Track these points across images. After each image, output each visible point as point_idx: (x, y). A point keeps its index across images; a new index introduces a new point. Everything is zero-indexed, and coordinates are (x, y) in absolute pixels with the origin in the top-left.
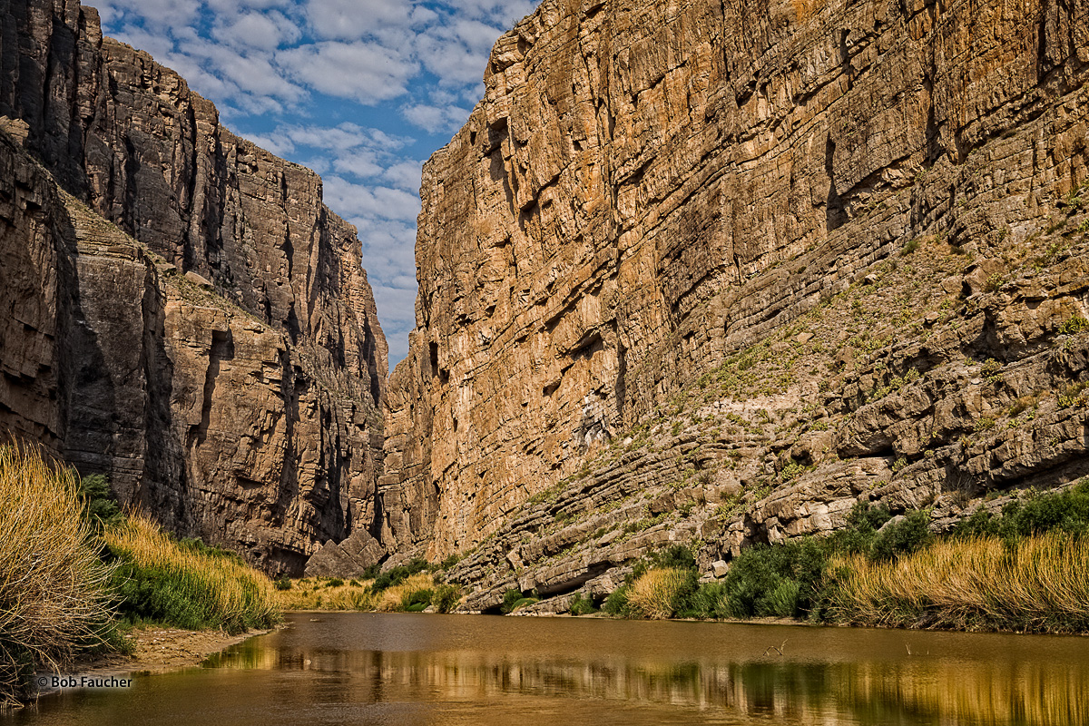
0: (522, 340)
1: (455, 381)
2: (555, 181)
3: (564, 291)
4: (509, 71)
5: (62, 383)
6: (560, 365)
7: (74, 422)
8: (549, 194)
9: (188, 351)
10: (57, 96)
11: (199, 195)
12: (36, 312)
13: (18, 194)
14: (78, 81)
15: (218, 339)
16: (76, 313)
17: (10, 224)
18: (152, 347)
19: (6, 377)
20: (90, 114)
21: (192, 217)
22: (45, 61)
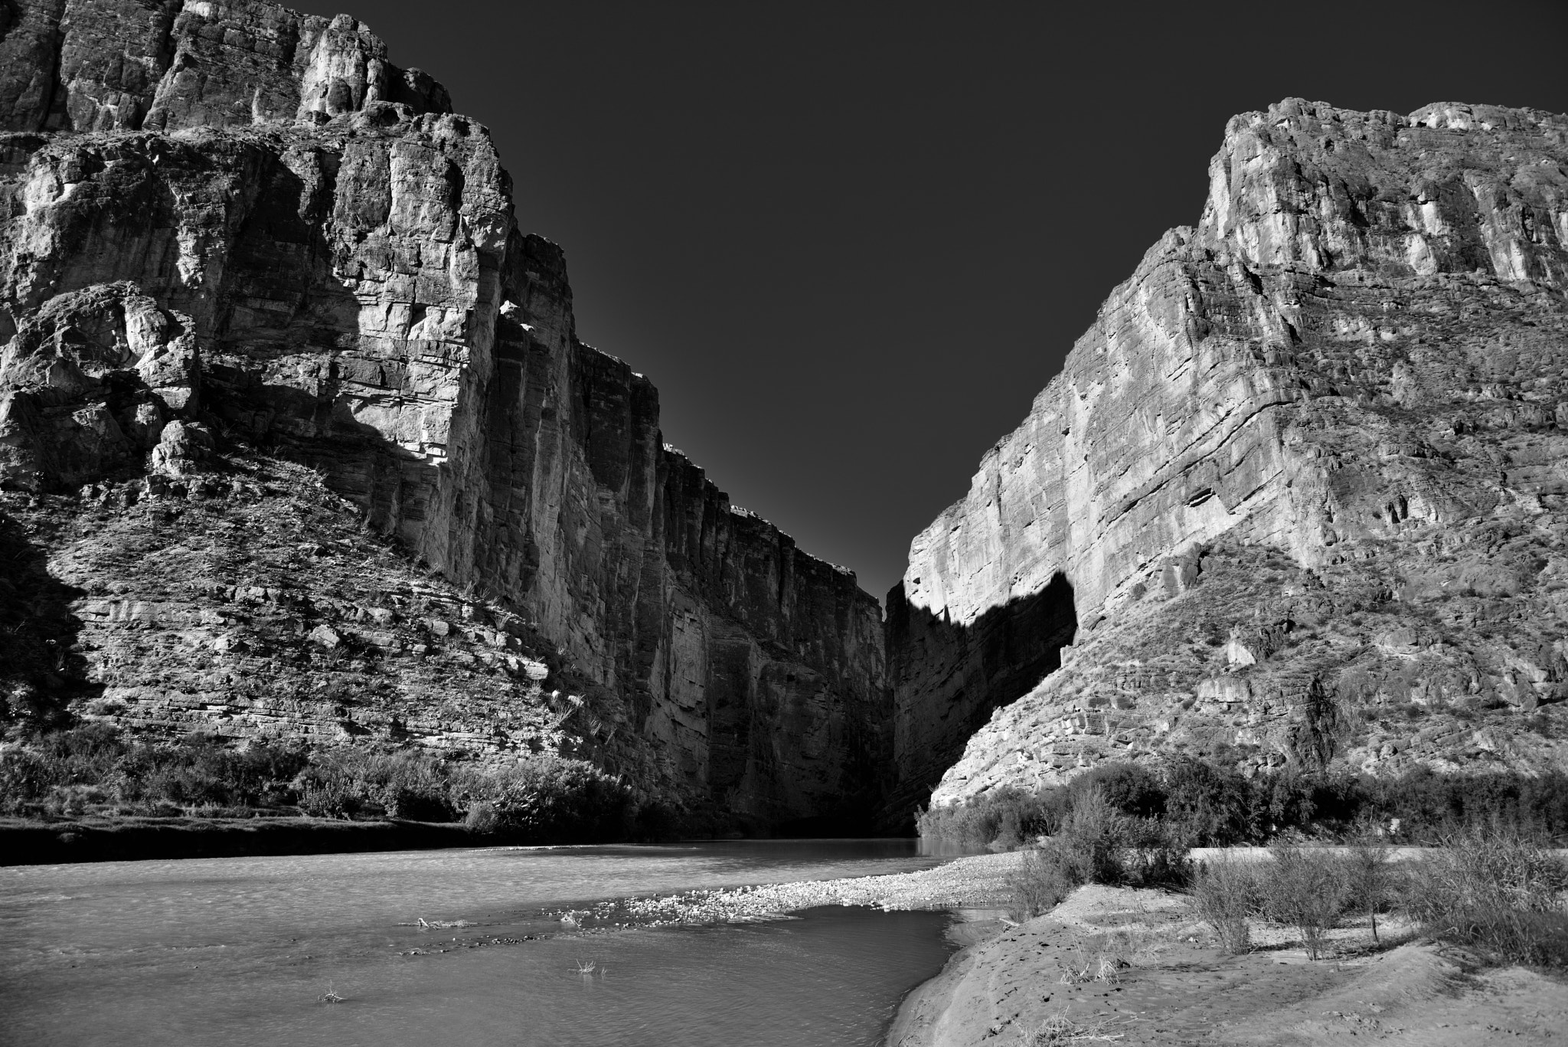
0: (931, 691)
1: (902, 711)
3: (947, 668)
5: (708, 709)
6: (948, 705)
7: (715, 728)
9: (774, 686)
10: (707, 543)
11: (786, 590)
12: (696, 674)
13: (687, 615)
14: (718, 533)
15: (790, 678)
16: (715, 670)
17: (682, 630)
18: (754, 684)
19: (681, 707)
20: (724, 550)
21: (781, 602)
22: (700, 525)
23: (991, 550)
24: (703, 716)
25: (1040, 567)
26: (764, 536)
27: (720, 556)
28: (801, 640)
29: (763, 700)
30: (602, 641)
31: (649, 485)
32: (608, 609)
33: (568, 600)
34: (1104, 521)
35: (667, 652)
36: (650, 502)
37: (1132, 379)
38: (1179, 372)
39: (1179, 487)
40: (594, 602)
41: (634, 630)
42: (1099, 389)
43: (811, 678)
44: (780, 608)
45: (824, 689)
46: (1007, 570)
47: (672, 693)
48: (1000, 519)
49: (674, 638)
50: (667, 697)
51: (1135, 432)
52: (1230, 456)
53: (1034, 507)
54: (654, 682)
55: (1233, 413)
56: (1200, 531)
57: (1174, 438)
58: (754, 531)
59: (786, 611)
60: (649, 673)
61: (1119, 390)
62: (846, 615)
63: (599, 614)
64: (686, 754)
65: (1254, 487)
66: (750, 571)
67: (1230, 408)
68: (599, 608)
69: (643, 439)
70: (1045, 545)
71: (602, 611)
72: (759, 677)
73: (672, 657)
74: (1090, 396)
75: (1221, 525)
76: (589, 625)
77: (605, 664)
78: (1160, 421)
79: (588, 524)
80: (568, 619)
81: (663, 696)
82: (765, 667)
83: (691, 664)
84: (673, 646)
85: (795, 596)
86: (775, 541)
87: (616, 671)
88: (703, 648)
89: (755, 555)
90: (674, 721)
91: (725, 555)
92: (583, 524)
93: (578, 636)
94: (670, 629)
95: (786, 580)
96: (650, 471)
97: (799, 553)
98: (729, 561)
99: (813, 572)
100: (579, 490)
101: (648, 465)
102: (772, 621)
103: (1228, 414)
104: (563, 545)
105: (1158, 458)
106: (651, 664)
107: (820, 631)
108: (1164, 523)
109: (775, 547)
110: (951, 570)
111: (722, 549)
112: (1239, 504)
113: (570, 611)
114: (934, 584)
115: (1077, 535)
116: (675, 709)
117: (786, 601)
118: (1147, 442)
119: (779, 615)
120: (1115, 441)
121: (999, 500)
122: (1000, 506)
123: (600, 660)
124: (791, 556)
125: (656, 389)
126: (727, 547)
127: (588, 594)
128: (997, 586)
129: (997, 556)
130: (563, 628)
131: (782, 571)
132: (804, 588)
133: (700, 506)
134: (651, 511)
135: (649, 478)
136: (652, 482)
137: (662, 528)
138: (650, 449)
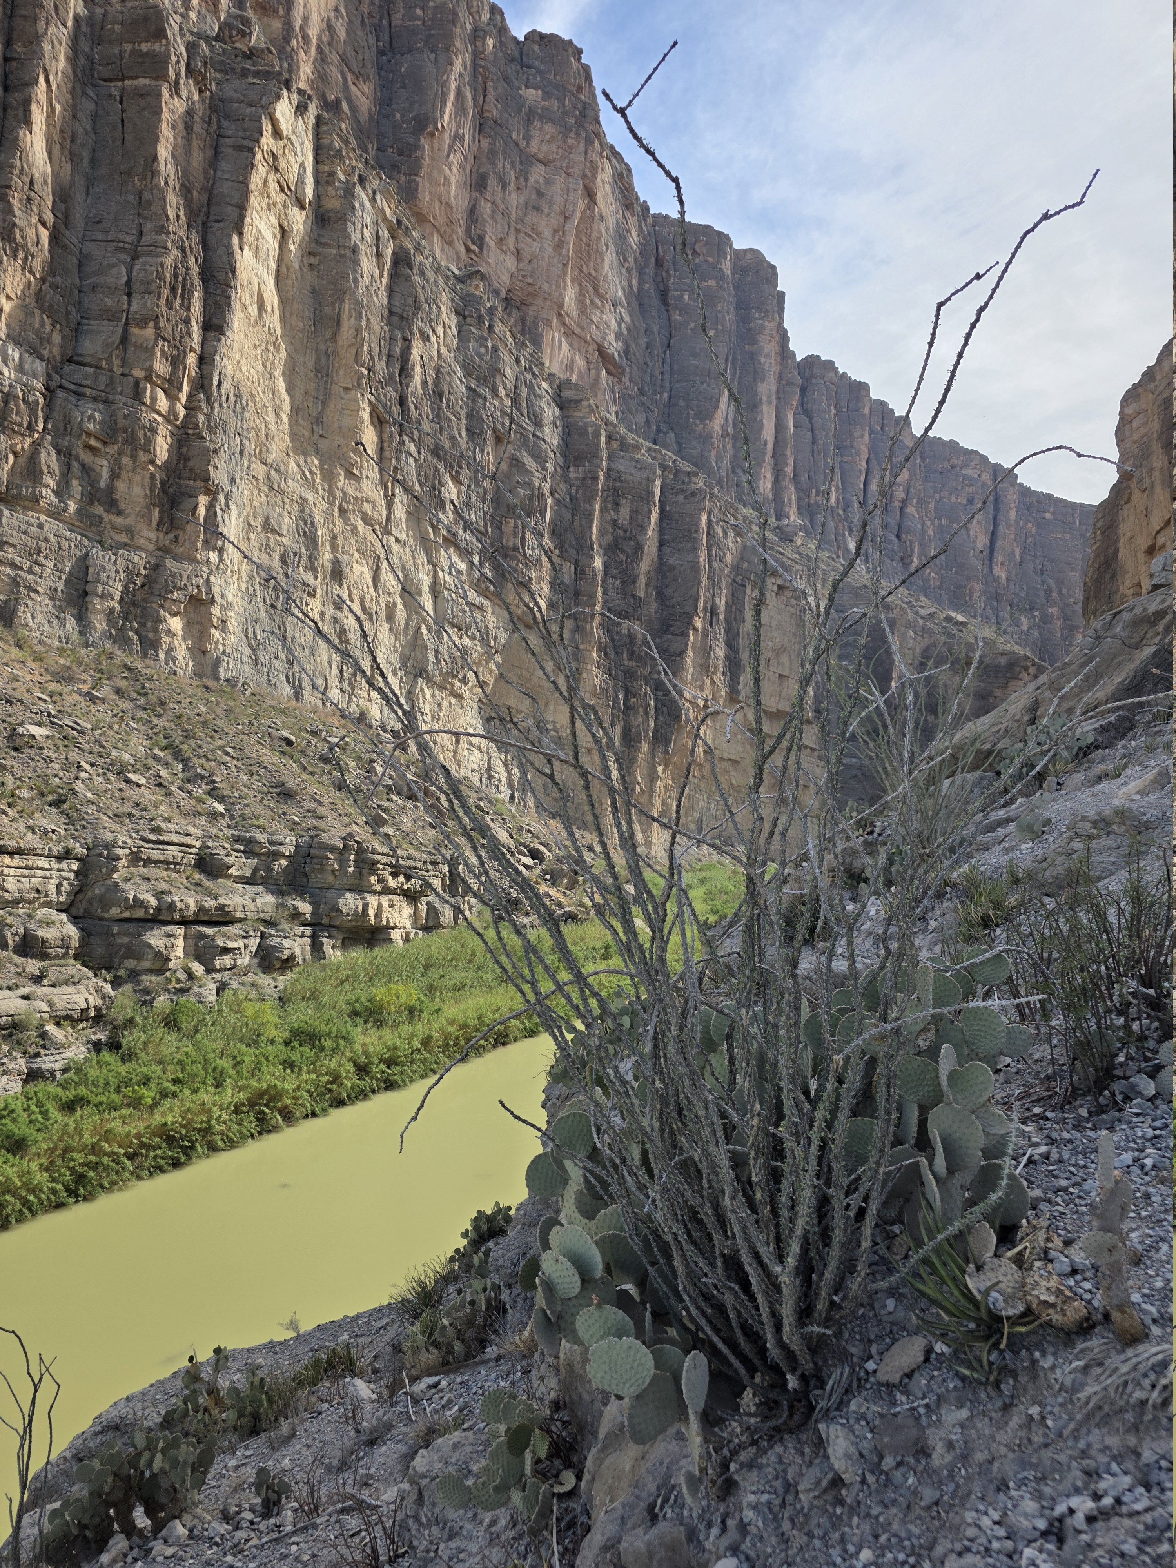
10: (874, 487)
11: (999, 543)
12: (788, 664)
13: (769, 580)
14: (892, 473)
15: (967, 663)
16: (840, 657)
19: (765, 712)
20: (903, 496)
21: (991, 560)
22: (864, 464)
26: (968, 472)
27: (897, 504)
28: (1022, 610)
31: (765, 408)
32: (579, 573)
35: (730, 633)
36: (768, 434)
41: (653, 608)
44: (991, 568)
45: (1022, 676)
47: (744, 693)
49: (747, 615)
50: (734, 699)
54: (692, 678)
58: (953, 467)
59: (1000, 572)
66: (944, 521)
69: (754, 342)
71: (568, 577)
72: (916, 663)
73: (744, 642)
77: (577, 658)
81: (720, 696)
82: (926, 650)
83: (783, 651)
84: (746, 627)
85: (1017, 551)
86: (986, 477)
87: (600, 665)
89: (953, 499)
91: (904, 502)
94: (738, 601)
95: (1002, 528)
96: (767, 388)
97: (1025, 491)
98: (911, 510)
99: (1048, 516)
101: (763, 380)
102: (977, 587)
106: (681, 653)
107: (1055, 595)
109: (983, 483)
111: (900, 494)
116: (753, 715)
117: (999, 557)
119: (990, 578)
124: (1012, 497)
125: (774, 268)
126: (908, 493)
127: (514, 549)
130: (441, 604)
131: (995, 519)
132: (1030, 540)
133: (862, 437)
134: (770, 446)
135: (764, 398)
136: (770, 402)
137: (789, 470)
138: (767, 356)
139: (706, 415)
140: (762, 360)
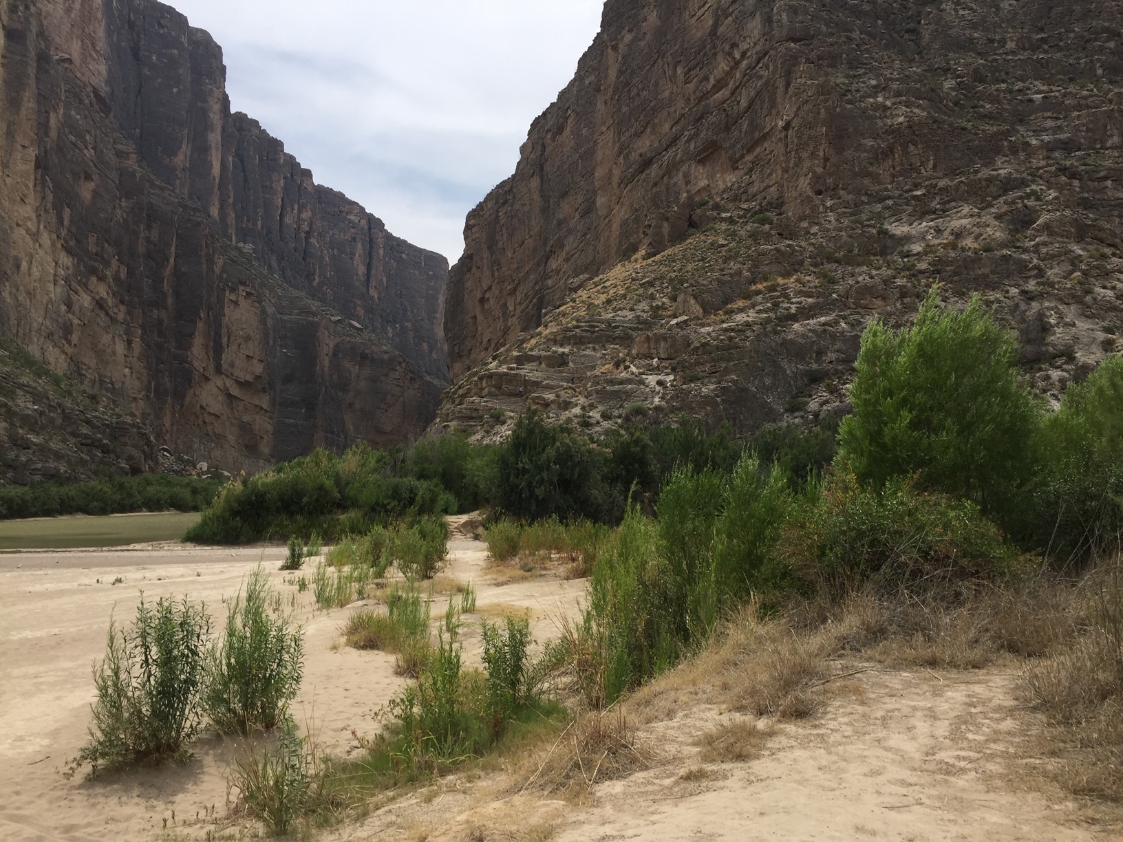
2: (490, 288)
4: (474, 230)
5: (270, 384)
7: (279, 403)
8: (487, 296)
9: (347, 364)
10: (288, 220)
11: (373, 272)
12: (253, 348)
13: (241, 288)
14: (300, 211)
15: (364, 357)
16: (281, 346)
17: (236, 303)
18: (326, 363)
19: (237, 382)
20: (307, 229)
21: (368, 284)
22: (280, 201)
23: (533, 223)
24: (264, 391)
25: (571, 239)
26: (352, 217)
27: (303, 235)
28: (388, 322)
29: (335, 377)
30: (123, 308)
32: (130, 273)
33: (65, 259)
34: (622, 185)
35: (216, 323)
37: (659, 24)
38: (702, 10)
39: (688, 141)
40: (107, 264)
41: (170, 301)
42: (628, 37)
43: (386, 357)
44: (367, 289)
45: (398, 368)
46: (545, 244)
47: (225, 367)
48: (541, 191)
49: (227, 311)
50: (218, 370)
51: (657, 83)
52: (739, 102)
53: (570, 176)
54: (198, 353)
55: (749, 54)
56: (704, 189)
57: (691, 86)
58: (341, 212)
59: (374, 293)
60: (190, 345)
61: (648, 37)
62: (437, 300)
63: (116, 278)
64: (245, 428)
65: (757, 135)
66: (336, 252)
67: (746, 46)
68: (118, 271)
69: (206, 101)
70: (577, 216)
71: (123, 275)
72: (330, 354)
73: (224, 330)
74: (621, 46)
75: (725, 182)
76: (102, 291)
77: (128, 332)
78: (679, 71)
79: (96, 177)
80: (67, 280)
81: (212, 368)
82: (337, 345)
83: (248, 338)
84: (225, 320)
85: (385, 279)
86: (363, 222)
87: (142, 338)
88: (263, 321)
89: (342, 234)
90: (229, 396)
91: (308, 234)
92: (88, 177)
93: (85, 300)
94: (221, 301)
95: (374, 261)
96: (215, 138)
97: (389, 236)
98: (313, 240)
99: (404, 256)
100: (80, 136)
101: (212, 130)
102: (359, 302)
103: (744, 54)
104: (50, 197)
105: (675, 111)
106: (192, 335)
107: (409, 313)
108: (672, 182)
109: (362, 229)
110: (500, 245)
111: (305, 227)
112: (742, 156)
113: (70, 271)
114: (485, 261)
115: (601, 201)
116: (229, 383)
117: (373, 283)
118: (667, 94)
119: (368, 297)
120: (638, 95)
121: (542, 170)
122: (542, 177)
123: (121, 329)
124: (380, 240)
125: (220, 48)
126: (311, 227)
127: (97, 254)
128: (536, 260)
129: (536, 230)
130: (59, 290)
131: (370, 253)
132: (393, 271)
133: (279, 181)
134: (217, 181)
135: (213, 145)
136: (217, 149)
137: (231, 200)
138: (214, 113)
139: (172, 152)
140: (212, 116)
